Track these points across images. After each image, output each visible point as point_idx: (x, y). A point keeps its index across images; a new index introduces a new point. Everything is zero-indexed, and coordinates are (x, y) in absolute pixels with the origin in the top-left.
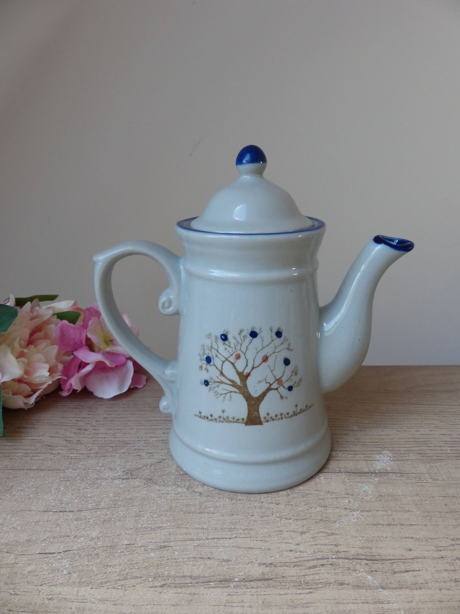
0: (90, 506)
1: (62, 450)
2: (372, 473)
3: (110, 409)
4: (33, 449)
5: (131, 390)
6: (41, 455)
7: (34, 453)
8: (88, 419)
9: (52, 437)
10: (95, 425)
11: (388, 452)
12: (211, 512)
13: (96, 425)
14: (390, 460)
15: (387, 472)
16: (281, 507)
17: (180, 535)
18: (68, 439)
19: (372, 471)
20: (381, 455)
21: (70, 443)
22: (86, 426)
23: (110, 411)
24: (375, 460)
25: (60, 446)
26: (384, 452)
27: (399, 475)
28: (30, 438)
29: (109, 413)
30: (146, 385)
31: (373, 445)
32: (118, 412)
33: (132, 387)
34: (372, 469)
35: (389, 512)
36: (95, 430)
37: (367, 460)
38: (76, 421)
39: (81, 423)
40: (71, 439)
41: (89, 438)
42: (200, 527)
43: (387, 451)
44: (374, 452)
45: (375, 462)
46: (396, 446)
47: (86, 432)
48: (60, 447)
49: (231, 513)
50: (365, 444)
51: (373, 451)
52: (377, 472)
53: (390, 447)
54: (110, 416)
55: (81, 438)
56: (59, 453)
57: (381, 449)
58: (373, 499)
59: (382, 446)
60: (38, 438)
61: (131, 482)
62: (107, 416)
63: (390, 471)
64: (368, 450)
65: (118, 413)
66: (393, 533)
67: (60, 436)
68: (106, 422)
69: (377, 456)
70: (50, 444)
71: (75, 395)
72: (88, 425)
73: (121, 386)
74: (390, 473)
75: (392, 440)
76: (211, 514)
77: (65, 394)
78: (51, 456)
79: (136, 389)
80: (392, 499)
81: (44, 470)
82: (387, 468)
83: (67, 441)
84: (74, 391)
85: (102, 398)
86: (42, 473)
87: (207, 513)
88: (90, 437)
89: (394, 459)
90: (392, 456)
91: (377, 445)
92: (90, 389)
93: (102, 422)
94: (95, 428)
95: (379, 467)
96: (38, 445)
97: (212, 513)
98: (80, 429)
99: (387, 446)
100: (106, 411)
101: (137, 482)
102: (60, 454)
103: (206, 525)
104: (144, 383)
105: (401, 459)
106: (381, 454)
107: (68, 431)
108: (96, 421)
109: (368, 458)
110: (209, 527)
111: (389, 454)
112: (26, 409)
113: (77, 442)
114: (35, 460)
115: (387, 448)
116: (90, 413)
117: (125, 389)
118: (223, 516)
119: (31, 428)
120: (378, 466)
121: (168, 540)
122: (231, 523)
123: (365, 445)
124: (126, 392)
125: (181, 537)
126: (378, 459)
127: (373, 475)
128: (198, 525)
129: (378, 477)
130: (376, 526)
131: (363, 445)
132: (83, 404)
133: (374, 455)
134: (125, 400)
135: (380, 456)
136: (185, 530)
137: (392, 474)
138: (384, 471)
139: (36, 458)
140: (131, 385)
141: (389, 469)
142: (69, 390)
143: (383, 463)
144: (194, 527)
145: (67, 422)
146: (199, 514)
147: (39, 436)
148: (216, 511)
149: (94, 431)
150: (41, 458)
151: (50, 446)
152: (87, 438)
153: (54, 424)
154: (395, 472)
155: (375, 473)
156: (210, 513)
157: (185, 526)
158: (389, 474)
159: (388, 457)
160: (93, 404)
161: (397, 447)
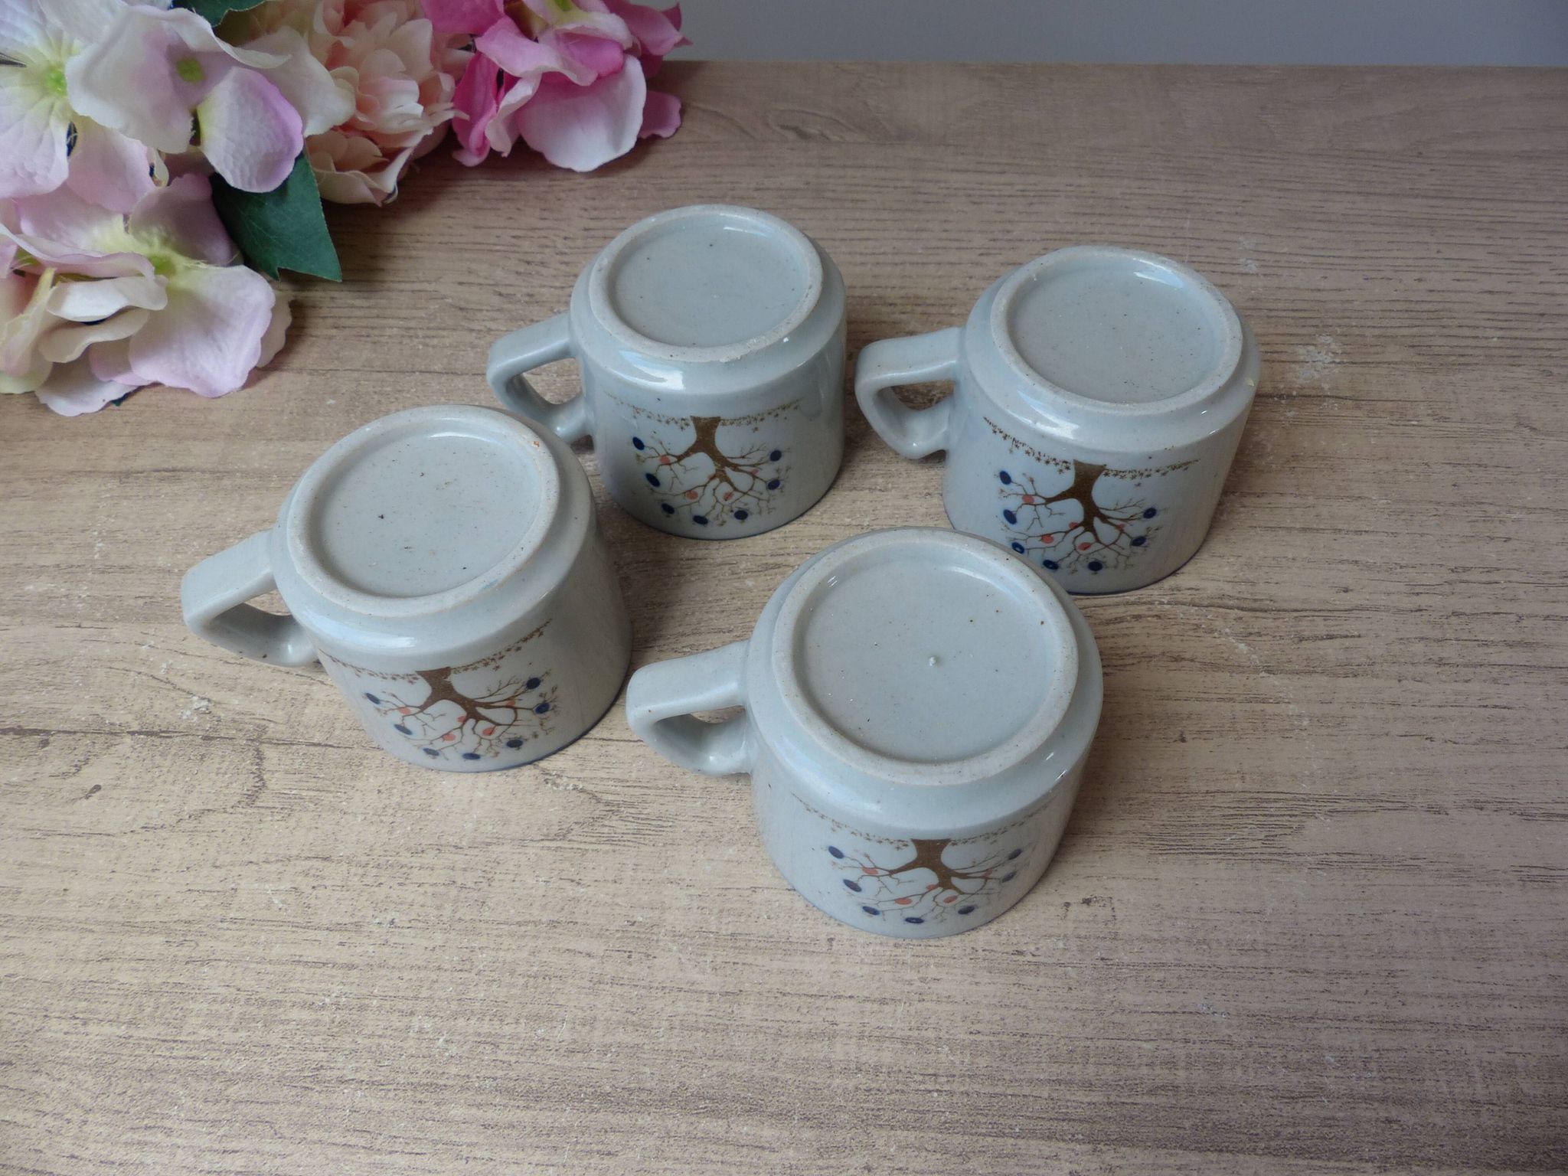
1: (494, 320)
2: (1281, 396)
3: (597, 203)
4: (422, 318)
5: (646, 144)
6: (444, 333)
7: (428, 328)
8: (543, 233)
9: (460, 284)
10: (564, 250)
11: (1329, 339)
13: (567, 251)
14: (1334, 362)
15: (1323, 394)
18: (503, 291)
19: (1283, 392)
20: (1311, 348)
21: (510, 302)
22: (541, 253)
23: (595, 209)
24: (1294, 362)
25: (487, 311)
26: (1322, 339)
27: (1349, 402)
28: (408, 286)
29: (595, 213)
30: (681, 126)
31: (1293, 318)
32: (618, 212)
33: (644, 136)
34: (1282, 386)
36: (567, 263)
38: (514, 237)
39: (526, 245)
40: (510, 290)
41: (556, 288)
43: (1328, 338)
44: (1293, 340)
45: (1293, 365)
46: (1354, 324)
47: (544, 271)
48: (488, 314)
50: (1273, 314)
51: (1291, 335)
52: (1296, 394)
53: (1332, 326)
54: (600, 224)
55: (534, 287)
56: (490, 330)
57: (1312, 330)
59: (1313, 322)
60: (426, 286)
62: (592, 224)
63: (1329, 393)
64: (1278, 332)
65: (618, 214)
67: (481, 281)
68: (591, 240)
69: (1301, 350)
70: (462, 304)
71: (494, 164)
72: (547, 251)
73: (616, 134)
74: (1327, 399)
77: (472, 160)
78: (471, 337)
79: (655, 138)
81: (462, 374)
82: (1323, 385)
83: (500, 294)
84: (494, 155)
85: (570, 171)
86: (459, 383)
88: (558, 284)
89: (1345, 361)
90: (1340, 351)
91: (1304, 318)
92: (534, 143)
93: (580, 243)
94: (566, 259)
95: (1300, 381)
96: (434, 306)
98: (528, 263)
99: (1328, 322)
100: (586, 210)
102: (492, 333)
104: (675, 119)
105: (1363, 360)
106: (1313, 345)
107: (498, 266)
108: (566, 238)
111: (1333, 346)
112: (380, 205)
113: (527, 299)
114: (434, 347)
115: (1325, 328)
116: (546, 214)
117: (628, 144)
119: (404, 258)
123: (1272, 317)
124: (632, 151)
126: (1302, 358)
127: (1283, 402)
131: (1268, 317)
133: (1292, 347)
134: (630, 176)
135: (1308, 351)
137: (1332, 401)
138: (1313, 393)
139: (435, 341)
140: (643, 129)
141: (1326, 386)
142: (480, 150)
143: (1312, 371)
145: (492, 241)
147: (429, 282)
149: (563, 267)
150: (447, 341)
151: (461, 309)
152: (551, 287)
153: (458, 246)
154: (1341, 395)
158: (1327, 402)
159: (1330, 354)
160: (550, 186)
161: (1346, 326)
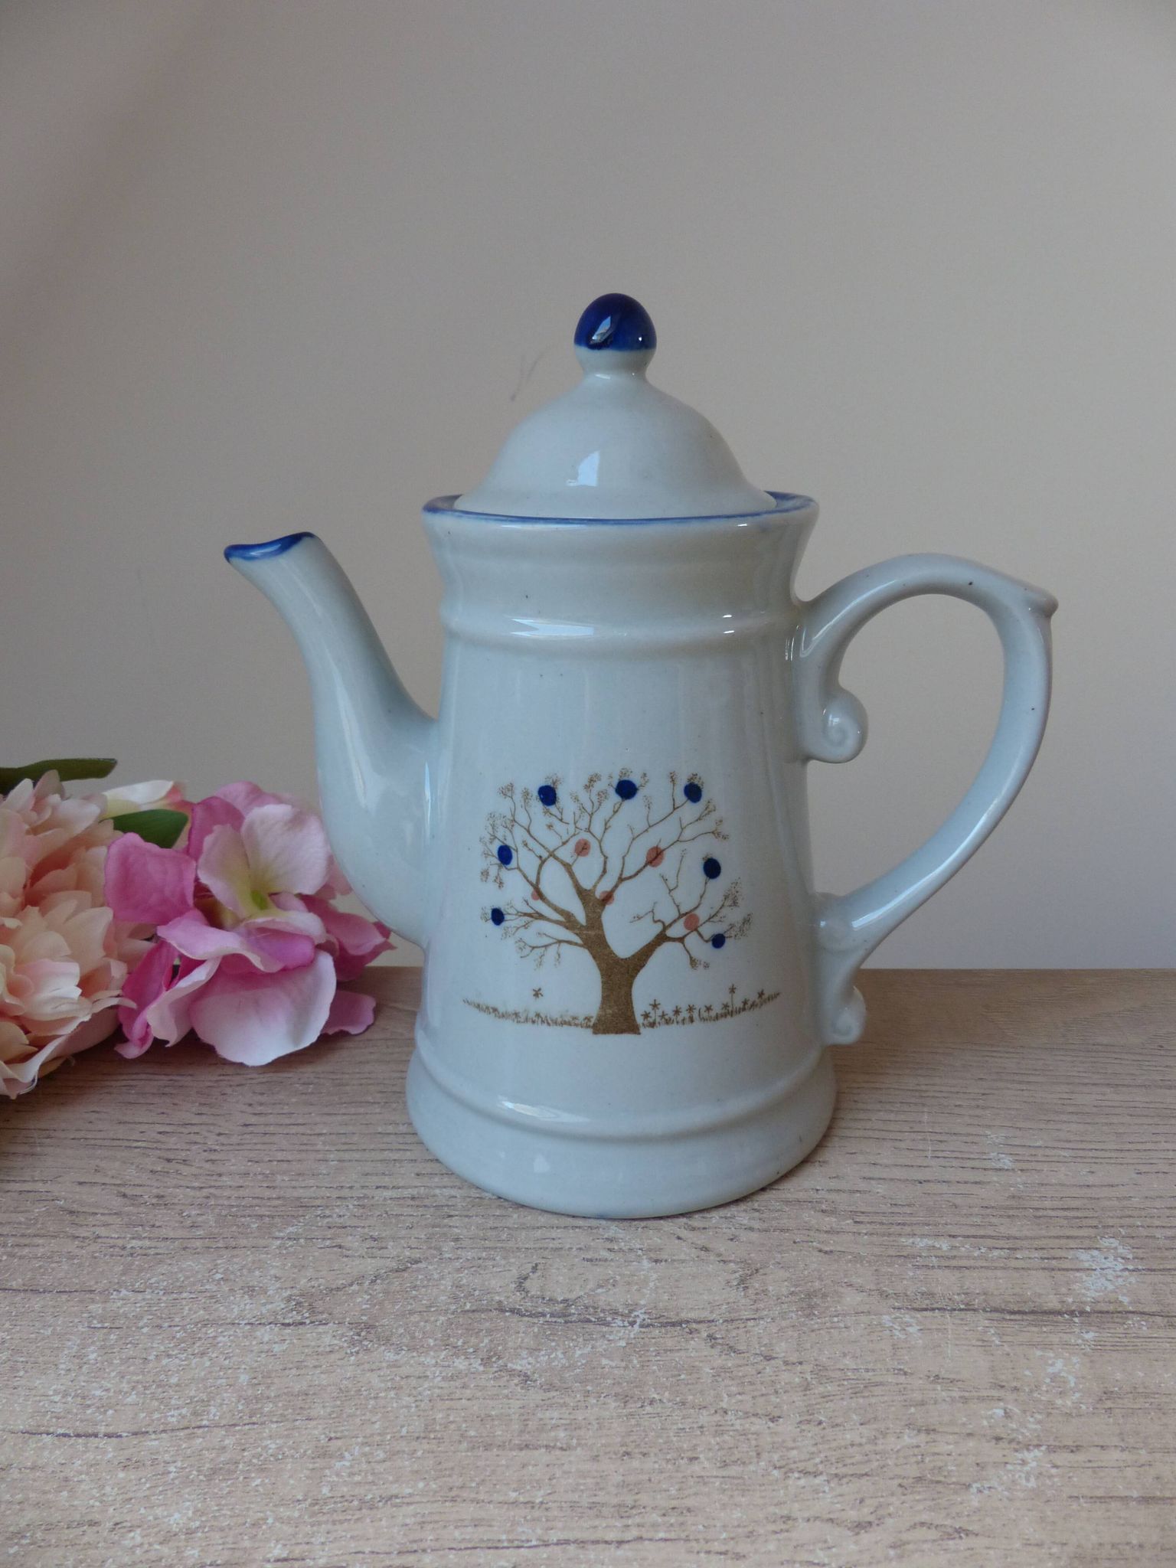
0: (173, 1416)
1: (106, 1225)
2: (1072, 1313)
3: (263, 1099)
4: (20, 1223)
5: (328, 1041)
6: (41, 1241)
7: (23, 1235)
8: (196, 1129)
9: (80, 1183)
10: (214, 1147)
11: (1115, 1243)
12: (558, 1444)
13: (217, 1147)
14: (1127, 1269)
15: (1120, 1309)
16: (787, 1428)
17: (456, 1527)
18: (129, 1191)
19: (1073, 1308)
20: (1095, 1253)
21: (133, 1205)
22: (188, 1150)
23: (261, 1104)
24: (1078, 1270)
25: (102, 1214)
26: (1105, 1243)
27: (1159, 1319)
28: (17, 1187)
29: (259, 1109)
30: (373, 1024)
31: (1066, 1218)
32: (286, 1107)
33: (331, 1032)
34: (1070, 1300)
35: (1143, 1452)
36: (213, 1161)
37: (1053, 1270)
38: (160, 1133)
39: (172, 1141)
40: (138, 1191)
41: (193, 1188)
42: (522, 1499)
43: (1112, 1240)
44: (1072, 1244)
45: (1078, 1274)
46: (1139, 1223)
47: (185, 1170)
48: (103, 1218)
49: (624, 1449)
50: (1041, 1213)
51: (1068, 1237)
52: (1088, 1309)
53: (1122, 1227)
54: (262, 1119)
55: (169, 1188)
56: (99, 1237)
57: (1091, 1232)
58: (1084, 1407)
59: (1094, 1222)
60: (40, 1186)
61: (309, 1333)
62: (253, 1120)
63: (1131, 1308)
64: (1052, 1234)
65: (286, 1109)
66: (1163, 1529)
67: (107, 1180)
68: (248, 1136)
69: (1084, 1256)
70: (75, 1207)
71: (159, 1053)
72: (194, 1147)
73: (298, 1028)
74: (1130, 1315)
75: (1125, 1203)
76: (558, 1452)
77: (132, 1051)
78: (72, 1247)
79: (343, 1035)
80: (1147, 1405)
81: (44, 1292)
82: (1121, 1298)
83: (124, 1196)
84: (159, 1044)
85: (241, 1065)
86: (37, 1303)
87: (547, 1447)
88: (196, 1184)
89: (1140, 1267)
90: (1130, 1256)
91: (1077, 1218)
92: (206, 1036)
93: (235, 1139)
94: (213, 1156)
95: (1092, 1294)
96: (38, 1209)
97: (562, 1449)
98: (169, 1161)
99: (1111, 1222)
100: (250, 1105)
101: (327, 1337)
102: (100, 1240)
103: (542, 1492)
104: (369, 1018)
105: (1161, 1267)
106: (1096, 1249)
107: (132, 1164)
108: (219, 1134)
109: (1054, 1262)
110: (551, 1498)
111: (1121, 1250)
112: (13, 1097)
113: (154, 1201)
114: (21, 1258)
115: (1113, 1230)
116: (204, 1109)
117: (311, 1037)
118: (595, 1458)
119: (25, 1155)
120: (1091, 1288)
121: (415, 1547)
122: (623, 1485)
123: (1040, 1217)
124: (313, 1046)
125: (457, 1534)
126: (1086, 1265)
127: (1076, 1320)
128: (515, 1490)
129: (1094, 1328)
130: (1103, 1506)
131: (1036, 1217)
132: (186, 1080)
133: (1072, 1252)
134: (307, 1072)
135: (1093, 1257)
136: (469, 1511)
137: (1137, 1318)
138: (1111, 1308)
139: (26, 1250)
140: (328, 1024)
141: (1126, 1300)
142: (143, 1040)
143: (1103, 1280)
144: (501, 1499)
145: (134, 1137)
146: (521, 1449)
147: (45, 1182)
148: (575, 1441)
149: (208, 1166)
150: (40, 1251)
151: (71, 1212)
152: (188, 1187)
153: (93, 1142)
154: (1146, 1310)
155: (1082, 1313)
156: (554, 1447)
157: (473, 1495)
158: (1127, 1318)
159: (1120, 1259)
160: (217, 1081)
161: (1142, 1226)
